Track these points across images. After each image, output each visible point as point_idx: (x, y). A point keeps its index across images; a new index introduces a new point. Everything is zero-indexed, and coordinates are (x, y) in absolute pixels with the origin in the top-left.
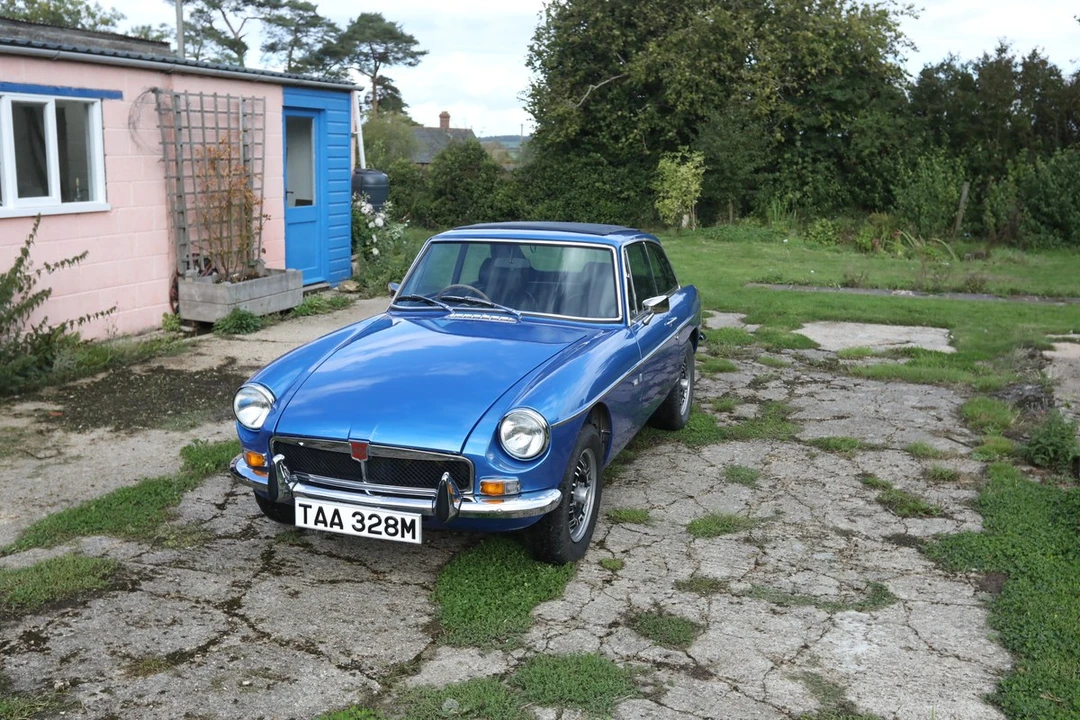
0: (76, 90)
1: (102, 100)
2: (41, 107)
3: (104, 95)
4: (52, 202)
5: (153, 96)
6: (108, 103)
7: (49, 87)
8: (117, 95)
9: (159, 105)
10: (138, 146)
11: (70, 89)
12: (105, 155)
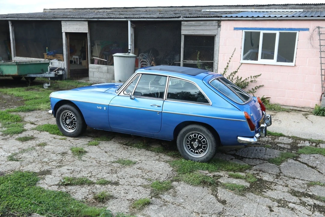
0: (288, 29)
1: (299, 31)
2: (275, 34)
3: (299, 30)
4: (274, 61)
5: (318, 29)
6: (301, 32)
7: (277, 28)
8: (307, 29)
9: (319, 32)
10: (313, 46)
11: (285, 28)
12: (297, 49)
